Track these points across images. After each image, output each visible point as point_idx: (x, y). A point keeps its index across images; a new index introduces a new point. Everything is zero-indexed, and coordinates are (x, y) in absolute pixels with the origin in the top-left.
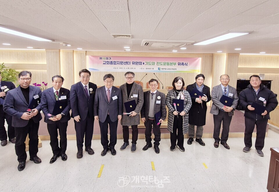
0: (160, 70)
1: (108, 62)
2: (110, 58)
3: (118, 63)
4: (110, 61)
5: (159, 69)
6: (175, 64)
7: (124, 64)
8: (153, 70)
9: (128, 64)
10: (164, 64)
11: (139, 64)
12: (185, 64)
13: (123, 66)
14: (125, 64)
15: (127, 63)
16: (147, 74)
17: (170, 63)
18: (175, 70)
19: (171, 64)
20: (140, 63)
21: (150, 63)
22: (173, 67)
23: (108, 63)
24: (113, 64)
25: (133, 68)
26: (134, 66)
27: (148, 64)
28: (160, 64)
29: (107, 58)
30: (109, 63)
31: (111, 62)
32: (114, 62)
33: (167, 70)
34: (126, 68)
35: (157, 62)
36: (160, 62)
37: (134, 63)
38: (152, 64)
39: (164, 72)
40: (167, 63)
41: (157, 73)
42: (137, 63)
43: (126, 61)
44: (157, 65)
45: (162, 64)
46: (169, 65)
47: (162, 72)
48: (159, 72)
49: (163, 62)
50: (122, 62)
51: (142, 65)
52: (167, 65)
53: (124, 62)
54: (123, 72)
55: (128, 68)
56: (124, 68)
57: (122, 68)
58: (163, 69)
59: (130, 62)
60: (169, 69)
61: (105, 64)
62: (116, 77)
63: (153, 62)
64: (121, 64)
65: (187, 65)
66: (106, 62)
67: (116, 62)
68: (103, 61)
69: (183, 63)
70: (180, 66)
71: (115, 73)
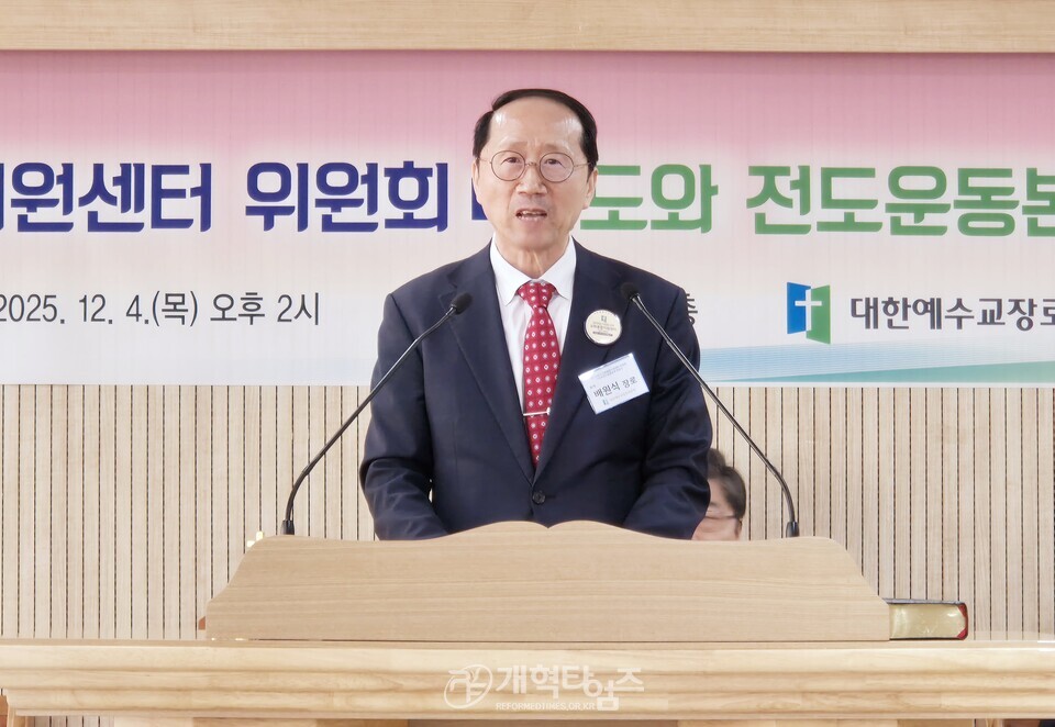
0: (822, 331)
5: (796, 320)
7: (79, 215)
9: (170, 208)
10: (913, 212)
11: (387, 209)
13: (73, 261)
14: (109, 213)
17: (1019, 183)
19: (1051, 201)
20: (408, 190)
25: (270, 307)
28: (818, 213)
33: (972, 342)
34: (116, 307)
35: (755, 171)
36: (828, 174)
37: (284, 192)
38: (658, 198)
39: (918, 386)
40: (974, 182)
41: (774, 400)
42: (352, 186)
43: (132, 160)
44: (760, 218)
45: (871, 204)
46: (1001, 224)
47: (870, 386)
48: (811, 385)
49: (868, 173)
50: (47, 187)
51: (441, 222)
52: (972, 224)
53: (83, 184)
54: (60, 396)
55: (161, 304)
56: (92, 307)
57: (49, 312)
58: (891, 309)
59: (206, 170)
60: (1007, 306)
63: (685, 171)
64: (24, 225)
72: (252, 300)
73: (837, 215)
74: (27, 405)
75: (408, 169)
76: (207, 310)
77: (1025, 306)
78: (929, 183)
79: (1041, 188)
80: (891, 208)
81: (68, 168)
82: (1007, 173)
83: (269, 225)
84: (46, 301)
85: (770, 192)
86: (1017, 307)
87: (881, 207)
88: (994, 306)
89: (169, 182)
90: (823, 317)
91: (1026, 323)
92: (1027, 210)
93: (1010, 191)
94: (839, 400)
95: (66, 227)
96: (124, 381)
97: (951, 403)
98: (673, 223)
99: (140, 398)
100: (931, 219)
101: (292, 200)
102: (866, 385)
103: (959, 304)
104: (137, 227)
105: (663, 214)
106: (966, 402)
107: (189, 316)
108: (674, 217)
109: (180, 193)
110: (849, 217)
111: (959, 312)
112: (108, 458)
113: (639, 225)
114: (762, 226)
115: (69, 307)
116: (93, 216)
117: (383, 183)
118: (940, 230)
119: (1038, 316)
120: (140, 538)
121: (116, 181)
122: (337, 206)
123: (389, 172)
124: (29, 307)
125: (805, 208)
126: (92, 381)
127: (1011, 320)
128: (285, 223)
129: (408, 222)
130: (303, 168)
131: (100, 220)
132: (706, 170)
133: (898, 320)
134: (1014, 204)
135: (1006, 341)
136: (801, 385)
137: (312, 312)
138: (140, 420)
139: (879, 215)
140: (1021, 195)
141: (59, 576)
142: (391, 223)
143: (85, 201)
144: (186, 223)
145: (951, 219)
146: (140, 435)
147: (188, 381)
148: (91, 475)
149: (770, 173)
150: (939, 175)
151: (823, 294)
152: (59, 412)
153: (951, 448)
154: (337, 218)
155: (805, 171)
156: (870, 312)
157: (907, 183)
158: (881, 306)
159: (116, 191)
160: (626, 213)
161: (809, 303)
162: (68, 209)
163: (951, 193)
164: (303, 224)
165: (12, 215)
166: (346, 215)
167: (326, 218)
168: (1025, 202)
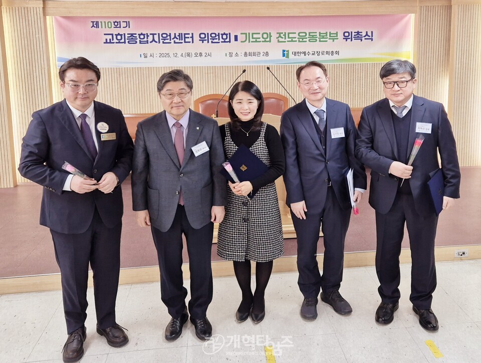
0: (288, 57)
1: (119, 37)
2: (128, 24)
3: (154, 40)
4: (127, 31)
5: (284, 55)
6: (334, 37)
7: (172, 41)
8: (265, 58)
9: (187, 40)
10: (302, 39)
11: (221, 40)
12: (367, 35)
13: (171, 48)
14: (177, 41)
15: (182, 38)
16: (244, 71)
17: (318, 34)
18: (335, 57)
19: (323, 37)
20: (225, 37)
21: (255, 36)
22: (329, 46)
23: (120, 39)
24: (138, 40)
25: (204, 54)
26: (207, 47)
27: (251, 40)
28: (287, 39)
29: (117, 25)
30: (123, 41)
31: (132, 35)
32: (142, 37)
33: (311, 58)
34: (179, 55)
35: (277, 33)
36: (289, 33)
38: (263, 38)
40: (311, 34)
41: (281, 67)
42: (216, 36)
43: (180, 32)
44: (278, 40)
45: (295, 38)
46: (315, 40)
47: (295, 64)
48: (286, 64)
49: (295, 33)
50: (167, 37)
51: (230, 42)
52: (311, 40)
53: (173, 36)
55: (186, 54)
56: (175, 55)
57: (168, 56)
59: (192, 34)
60: (316, 52)
61: (112, 41)
62: (151, 85)
63: (267, 34)
64: (163, 43)
65: (372, 40)
66: (115, 37)
67: (146, 36)
68: (105, 34)
69: (358, 33)
70: (351, 41)
71: (147, 73)
72: (201, 54)
73: (290, 40)
75: (224, 34)
76: (194, 55)
78: (304, 34)
79: (321, 35)
80: (298, 38)
81: (170, 34)
82: (316, 33)
83: (203, 42)
84: (168, 54)
85: (280, 36)
86: (317, 52)
88: (314, 52)
89: (186, 36)
90: (288, 54)
91: (318, 55)
93: (316, 35)
94: (290, 67)
95: (170, 43)
98: (265, 41)
100: (304, 40)
101: (206, 38)
103: (309, 52)
104: (182, 43)
105: (264, 40)
107: (191, 56)
109: (189, 38)
110: (292, 40)
113: (260, 42)
114: (279, 41)
115: (171, 55)
116: (174, 41)
117: (221, 36)
118: (306, 41)
119: (321, 54)
121: (178, 36)
122: (213, 39)
123: (221, 34)
124: (165, 55)
125: (285, 39)
127: (316, 54)
128: (205, 42)
129: (225, 42)
130: (208, 34)
132: (270, 33)
133: (299, 55)
137: (210, 55)
140: (318, 36)
142: (222, 42)
143: (173, 39)
144: (190, 42)
145: (307, 40)
149: (280, 34)
150: (306, 33)
151: (288, 51)
155: (285, 33)
156: (295, 54)
157: (300, 34)
158: (297, 53)
159: (178, 37)
160: (258, 40)
161: (286, 53)
162: (170, 40)
163: (307, 36)
164: (208, 42)
165: (161, 41)
166: (215, 41)
167: (212, 41)
168: (319, 37)
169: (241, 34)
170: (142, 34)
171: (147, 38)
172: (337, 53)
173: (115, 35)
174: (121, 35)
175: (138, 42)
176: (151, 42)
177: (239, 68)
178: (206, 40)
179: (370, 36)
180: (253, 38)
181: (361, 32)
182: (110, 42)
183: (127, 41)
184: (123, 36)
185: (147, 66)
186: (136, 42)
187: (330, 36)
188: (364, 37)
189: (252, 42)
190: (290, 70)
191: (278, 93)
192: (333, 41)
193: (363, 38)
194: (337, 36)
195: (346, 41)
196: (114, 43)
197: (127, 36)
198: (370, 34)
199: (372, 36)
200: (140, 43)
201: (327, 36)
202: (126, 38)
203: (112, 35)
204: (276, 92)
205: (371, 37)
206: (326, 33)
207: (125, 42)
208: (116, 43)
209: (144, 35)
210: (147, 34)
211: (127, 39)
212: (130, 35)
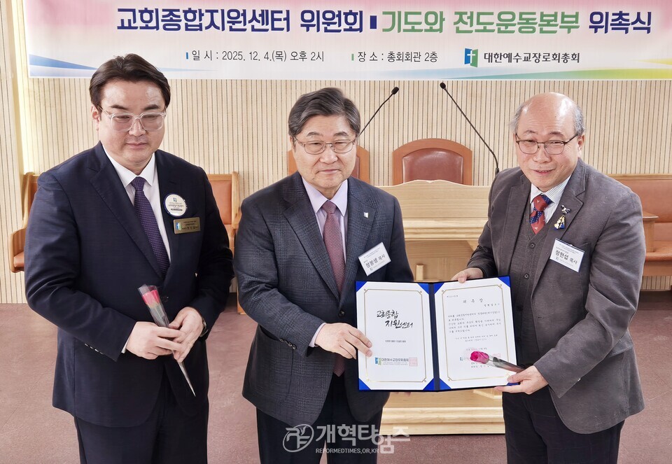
0: (475, 64)
1: (146, 16)
3: (212, 23)
4: (161, 4)
5: (467, 60)
6: (570, 24)
7: (248, 26)
8: (430, 66)
9: (277, 25)
10: (505, 26)
11: (344, 26)
12: (638, 19)
13: (248, 40)
14: (258, 26)
15: (267, 18)
16: (396, 90)
17: (538, 17)
18: (572, 65)
19: (548, 22)
20: (351, 19)
21: (411, 18)
22: (559, 41)
23: (148, 20)
24: (182, 24)
25: (309, 56)
26: (315, 39)
27: (403, 26)
28: (476, 27)
30: (153, 24)
31: (171, 12)
32: (190, 16)
33: (521, 66)
34: (261, 55)
35: (456, 13)
36: (479, 14)
37: (312, 20)
38: (427, 22)
39: (503, 80)
40: (524, 16)
41: (460, 85)
42: (333, 18)
43: (264, 9)
44: (458, 28)
45: (492, 24)
46: (532, 30)
47: (489, 80)
48: (471, 80)
49: (492, 14)
50: (238, 17)
51: (360, 30)
52: (523, 30)
53: (249, 16)
54: (245, 83)
55: (275, 55)
56: (253, 55)
57: (240, 57)
58: (496, 56)
59: (288, 12)
60: (533, 55)
61: (133, 25)
62: (205, 116)
63: (435, 14)
64: (231, 29)
65: (648, 30)
66: (138, 15)
67: (197, 14)
68: (120, 10)
69: (621, 15)
70: (606, 31)
71: (199, 91)
72: (303, 53)
73: (481, 27)
74: (234, 86)
75: (351, 13)
76: (289, 57)
77: (537, 55)
78: (510, 17)
79: (545, 18)
80: (498, 25)
81: (244, 11)
82: (534, 13)
83: (308, 30)
84: (239, 54)
85: (461, 20)
86: (535, 56)
87: (495, 24)
88: (528, 55)
89: (276, 16)
90: (475, 59)
91: (537, 61)
92: (540, 25)
93: (535, 19)
94: (479, 84)
95: (245, 30)
96: (264, 79)
97: (513, 85)
98: (431, 30)
99: (269, 84)
100: (510, 28)
101: (315, 22)
102: (488, 80)
103: (517, 55)
104: (267, 30)
105: (428, 27)
106: (518, 85)
107: (284, 58)
108: (431, 28)
109: (280, 20)
110: (485, 28)
111: (517, 57)
112: (259, 102)
113: (421, 31)
114: (458, 31)
115: (246, 55)
116: (253, 26)
117: (343, 17)
118: (513, 32)
119: (542, 58)
120: (270, 126)
121: (260, 15)
122: (329, 24)
123: (344, 13)
124: (234, 55)
125: (471, 25)
126: (254, 78)
127: (533, 60)
128: (313, 30)
129: (351, 29)
130: (318, 12)
131: (255, 28)
132: (441, 13)
133: (498, 60)
134: (536, 23)
135: (531, 66)
136: (468, 80)
137: (321, 56)
138: (269, 90)
139: (494, 27)
140: (538, 20)
141: (245, 138)
142: (345, 30)
143: (250, 22)
144: (282, 29)
145: (516, 28)
146: (269, 95)
147: (284, 79)
148: (254, 107)
149: (461, 14)
150: (513, 14)
151: (476, 52)
152: (244, 88)
153: (513, 99)
154: (329, 28)
155: (472, 13)
156: (490, 57)
157: (503, 17)
158: (493, 56)
159: (260, 19)
160: (417, 27)
161: (471, 55)
162: (245, 24)
163: (517, 20)
164: (318, 30)
165: (227, 26)
166: (332, 27)
167: (326, 28)
168: (539, 23)
169: (384, 13)
170: (190, 11)
171: (200, 20)
172: (576, 57)
173: (140, 11)
174: (150, 12)
175: (183, 27)
176: (207, 28)
177: (377, 85)
178: (314, 26)
179: (644, 23)
180: (406, 23)
181: (628, 14)
182: (130, 27)
183: (161, 24)
184: (154, 14)
185: (199, 78)
186: (179, 29)
187: (563, 22)
188: (633, 23)
189: (405, 30)
190: (479, 92)
191: (453, 140)
192: (569, 32)
193: (631, 27)
194: (577, 22)
195: (596, 32)
196: (136, 28)
197: (161, 14)
198: (644, 18)
199: (649, 24)
200: (187, 29)
201: (555, 20)
202: (160, 18)
203: (133, 11)
204: (449, 138)
205: (646, 26)
206: (556, 13)
207: (157, 27)
208: (142, 28)
209: (194, 12)
210: (200, 10)
211: (163, 21)
212: (167, 13)
